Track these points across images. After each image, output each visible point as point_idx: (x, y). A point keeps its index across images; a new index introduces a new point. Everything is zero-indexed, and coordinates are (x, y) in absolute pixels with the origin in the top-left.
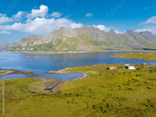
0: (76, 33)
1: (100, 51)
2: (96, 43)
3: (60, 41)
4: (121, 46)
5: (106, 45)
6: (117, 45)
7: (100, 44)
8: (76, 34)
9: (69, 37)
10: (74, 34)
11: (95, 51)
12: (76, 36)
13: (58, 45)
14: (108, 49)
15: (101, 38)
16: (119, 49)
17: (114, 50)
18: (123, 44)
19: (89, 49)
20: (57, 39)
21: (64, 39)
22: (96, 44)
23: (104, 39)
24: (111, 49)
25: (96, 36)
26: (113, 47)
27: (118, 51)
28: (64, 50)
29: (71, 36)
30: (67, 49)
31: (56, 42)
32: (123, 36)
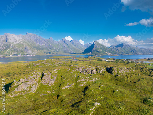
0: (21, 39)
1: (43, 54)
3: (7, 46)
4: (58, 51)
5: (47, 50)
6: (55, 50)
7: (42, 49)
8: (21, 41)
9: (15, 43)
10: (19, 40)
11: (39, 55)
12: (22, 42)
13: (6, 49)
14: (48, 53)
15: (42, 44)
16: (56, 53)
17: (53, 53)
18: (59, 49)
19: (34, 53)
20: (4, 44)
21: (12, 45)
22: (39, 49)
23: (45, 45)
24: (50, 53)
25: (38, 42)
26: (52, 51)
27: (55, 54)
28: (13, 54)
29: (17, 42)
30: (16, 53)
31: (3, 47)
32: (59, 43)
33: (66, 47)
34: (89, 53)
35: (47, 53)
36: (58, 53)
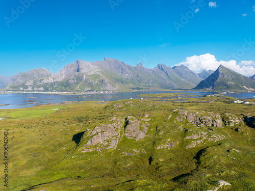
0: (97, 68)
1: (128, 91)
2: (122, 82)
3: (79, 79)
4: (150, 85)
5: (133, 83)
6: (146, 83)
7: (126, 83)
8: (97, 70)
9: (89, 74)
10: (95, 69)
11: (122, 91)
13: (77, 83)
15: (127, 75)
16: (148, 88)
17: (142, 89)
18: (153, 82)
19: (115, 89)
20: (75, 76)
21: (84, 77)
23: (130, 76)
24: (138, 88)
25: (121, 72)
26: (141, 85)
27: (147, 90)
28: (86, 89)
29: (92, 73)
30: (90, 89)
31: (73, 79)
32: (153, 72)
33: (164, 78)
34: (207, 89)
35: (133, 89)
36: (151, 89)
